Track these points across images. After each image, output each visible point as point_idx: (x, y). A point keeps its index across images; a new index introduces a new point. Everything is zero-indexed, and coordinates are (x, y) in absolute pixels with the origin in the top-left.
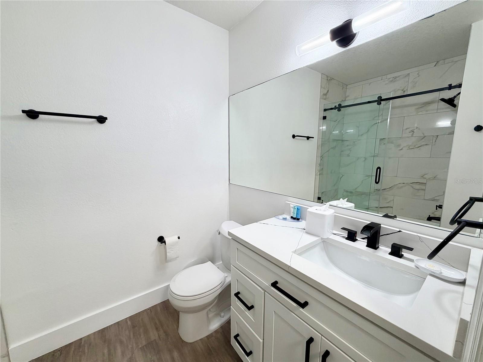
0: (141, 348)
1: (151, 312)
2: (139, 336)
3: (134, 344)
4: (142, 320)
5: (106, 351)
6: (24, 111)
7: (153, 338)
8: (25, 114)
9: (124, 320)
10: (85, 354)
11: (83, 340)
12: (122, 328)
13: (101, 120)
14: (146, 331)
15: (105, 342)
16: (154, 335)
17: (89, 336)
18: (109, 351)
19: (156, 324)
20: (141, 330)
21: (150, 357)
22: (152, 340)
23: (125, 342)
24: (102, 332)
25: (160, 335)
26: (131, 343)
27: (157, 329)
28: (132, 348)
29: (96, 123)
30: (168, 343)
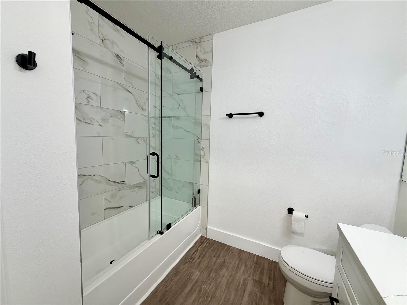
0: (254, 279)
1: (272, 264)
2: (256, 271)
3: (251, 274)
4: (264, 263)
5: (237, 262)
6: (227, 115)
7: (264, 281)
8: (228, 116)
9: (254, 255)
10: (229, 254)
11: (231, 247)
12: (250, 258)
13: (261, 114)
14: (262, 273)
15: (239, 257)
16: (265, 280)
17: (234, 248)
18: (239, 264)
19: (271, 274)
20: (260, 269)
21: (256, 290)
22: (263, 282)
23: (248, 267)
24: (241, 251)
25: (270, 284)
26: (251, 271)
27: (269, 278)
28: (250, 274)
29: (258, 117)
30: (272, 294)
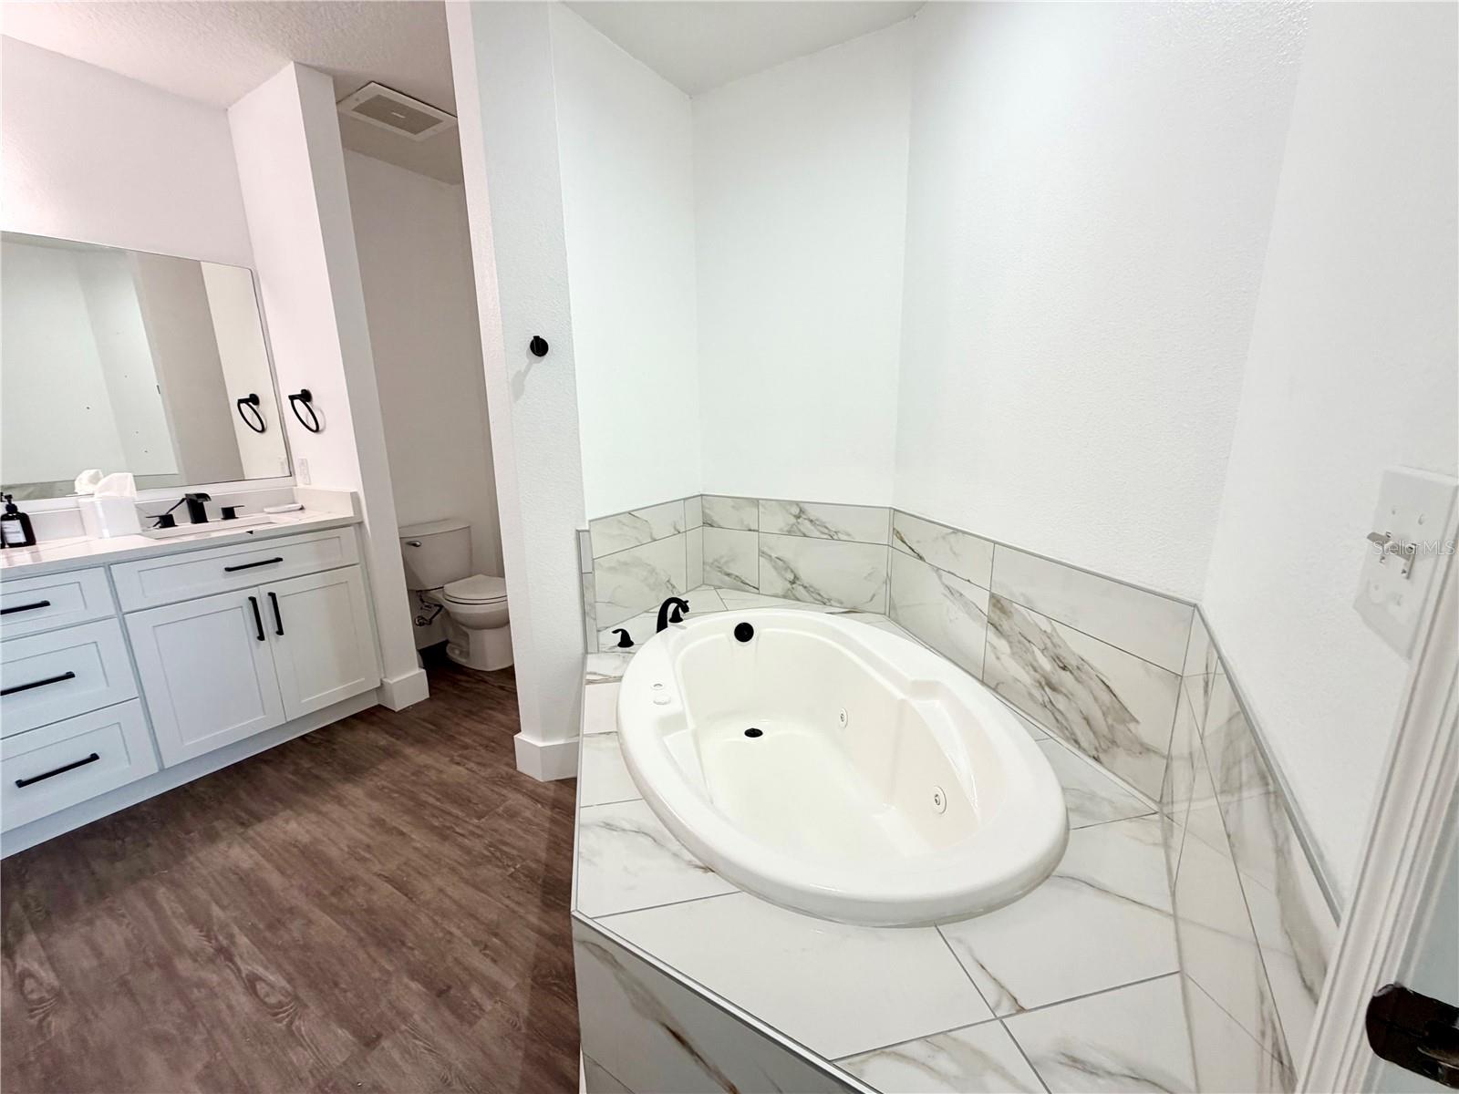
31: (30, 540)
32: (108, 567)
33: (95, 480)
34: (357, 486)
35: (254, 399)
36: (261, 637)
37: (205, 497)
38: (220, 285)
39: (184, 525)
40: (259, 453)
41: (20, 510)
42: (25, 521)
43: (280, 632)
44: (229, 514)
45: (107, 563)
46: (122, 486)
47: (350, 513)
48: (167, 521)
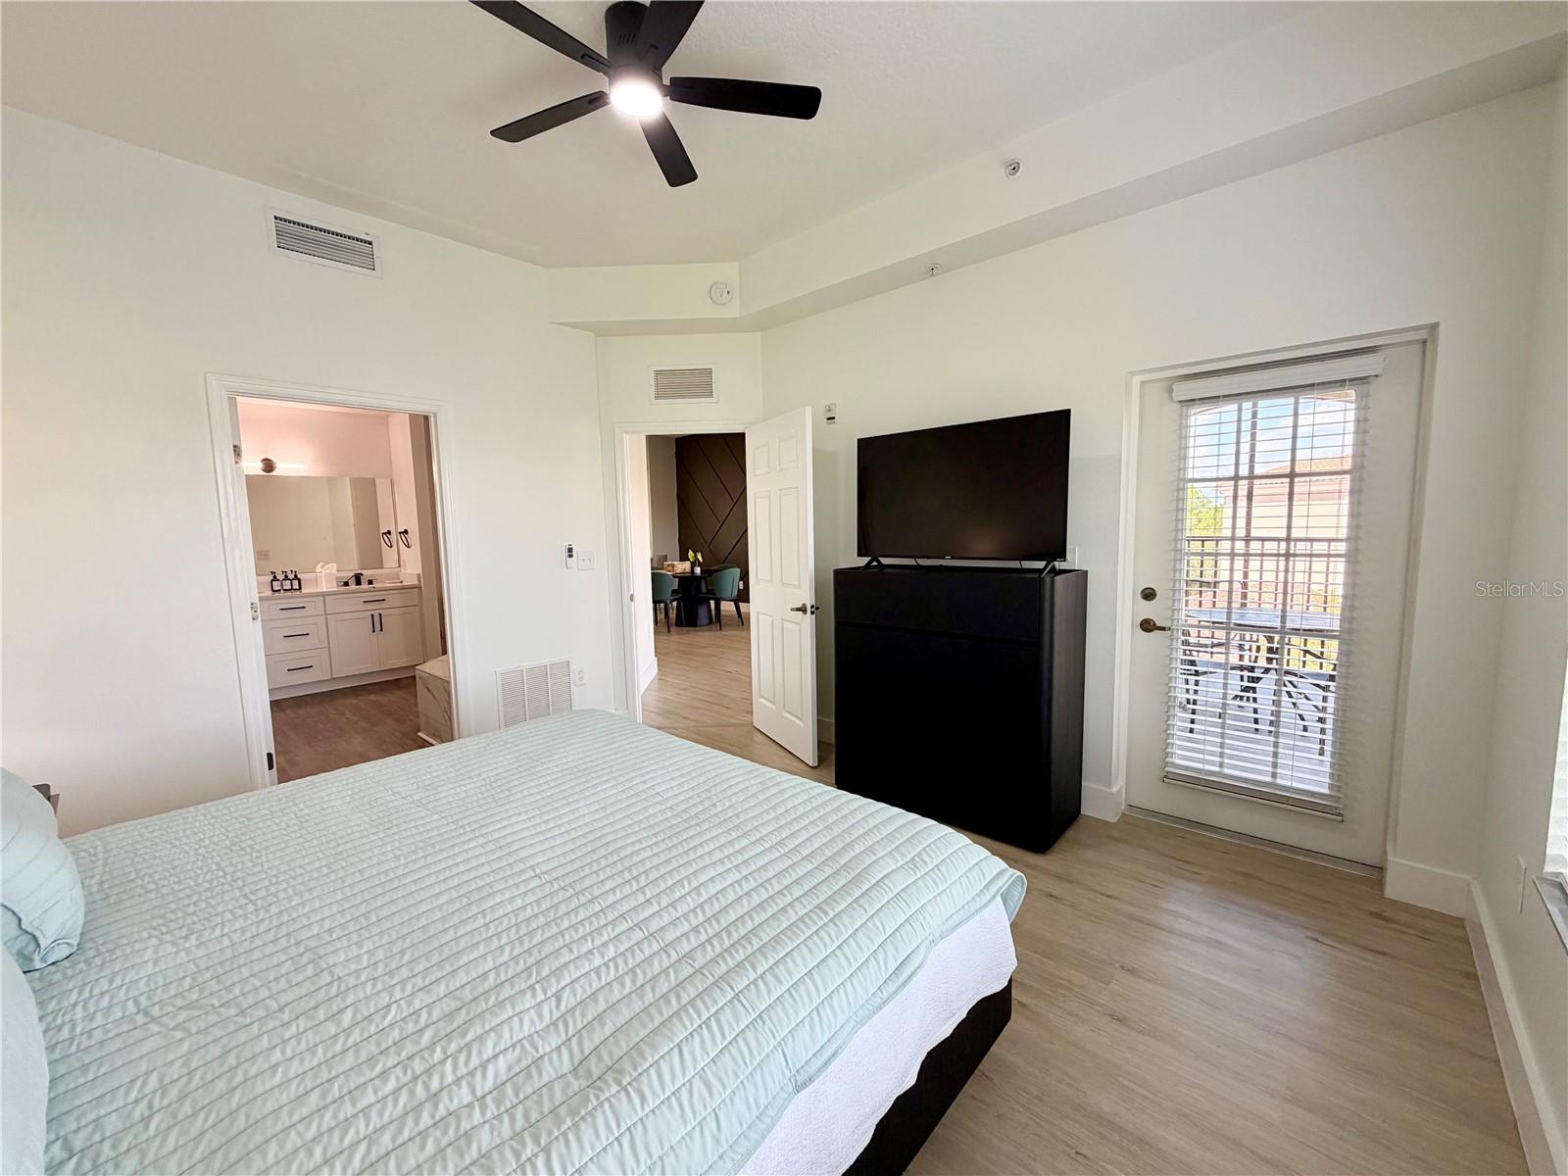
31: (300, 588)
32: (324, 596)
33: (323, 567)
34: (420, 571)
35: (389, 532)
36: (374, 631)
37: (362, 574)
38: (382, 486)
39: (353, 587)
40: (389, 556)
41: (299, 576)
42: (299, 580)
43: (381, 630)
44: (370, 582)
45: (324, 595)
46: (332, 568)
47: (416, 583)
48: (346, 584)
